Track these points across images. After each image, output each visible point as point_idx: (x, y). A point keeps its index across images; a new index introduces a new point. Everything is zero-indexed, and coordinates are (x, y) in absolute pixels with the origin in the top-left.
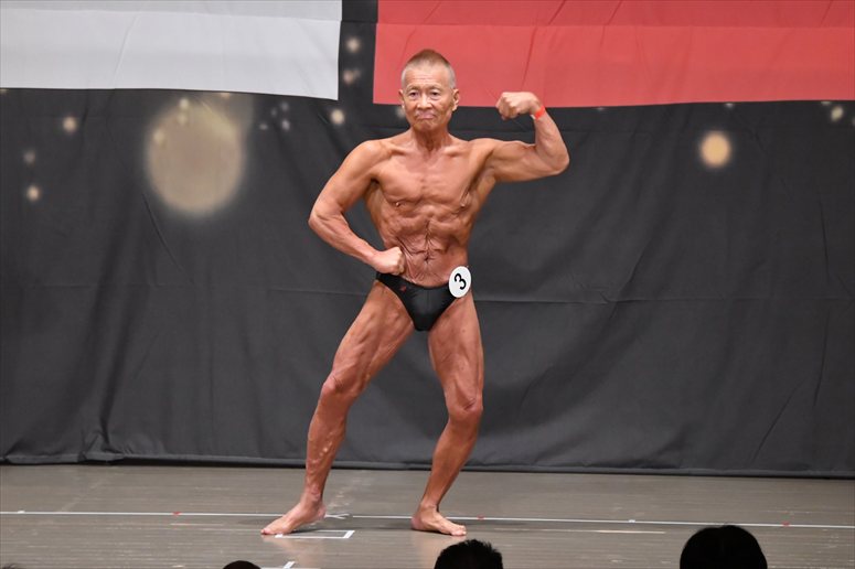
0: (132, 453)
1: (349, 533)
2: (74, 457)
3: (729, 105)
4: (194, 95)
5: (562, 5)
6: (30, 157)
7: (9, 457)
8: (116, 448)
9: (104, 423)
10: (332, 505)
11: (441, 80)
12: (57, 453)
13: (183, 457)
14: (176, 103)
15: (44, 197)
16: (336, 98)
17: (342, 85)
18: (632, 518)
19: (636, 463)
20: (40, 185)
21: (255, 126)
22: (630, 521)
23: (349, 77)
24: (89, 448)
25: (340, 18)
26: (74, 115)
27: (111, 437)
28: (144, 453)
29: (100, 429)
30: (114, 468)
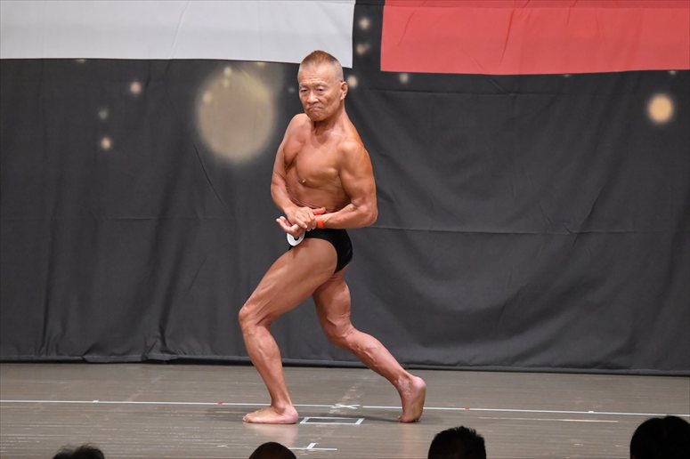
0: (185, 354)
1: (360, 421)
2: (138, 357)
3: (673, 72)
4: (236, 64)
6: (103, 114)
7: (86, 357)
8: (172, 349)
9: (162, 331)
10: (346, 397)
11: (326, 79)
12: (124, 354)
13: (226, 358)
14: (221, 71)
15: (115, 145)
16: (351, 67)
17: (356, 56)
18: (591, 410)
19: (595, 365)
20: (111, 136)
21: (285, 90)
22: (590, 412)
23: (361, 50)
24: (150, 351)
25: (354, 2)
26: (140, 80)
27: (168, 342)
28: (195, 354)
29: (159, 334)
30: (170, 366)
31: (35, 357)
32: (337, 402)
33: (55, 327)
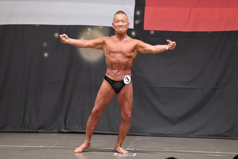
0: (73, 130)
1: (135, 154)
2: (56, 131)
4: (92, 27)
5: (199, 1)
6: (45, 44)
7: (38, 131)
8: (69, 128)
9: (65, 121)
10: (130, 146)
12: (52, 130)
14: (87, 29)
15: (49, 56)
16: (133, 28)
17: (135, 24)
18: (217, 151)
20: (48, 52)
23: (137, 22)
24: (60, 129)
25: (135, 5)
26: (58, 32)
27: (67, 125)
28: (76, 130)
29: (64, 123)
30: (68, 134)
31: (20, 131)
32: (127, 148)
33: (27, 120)
